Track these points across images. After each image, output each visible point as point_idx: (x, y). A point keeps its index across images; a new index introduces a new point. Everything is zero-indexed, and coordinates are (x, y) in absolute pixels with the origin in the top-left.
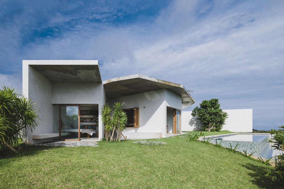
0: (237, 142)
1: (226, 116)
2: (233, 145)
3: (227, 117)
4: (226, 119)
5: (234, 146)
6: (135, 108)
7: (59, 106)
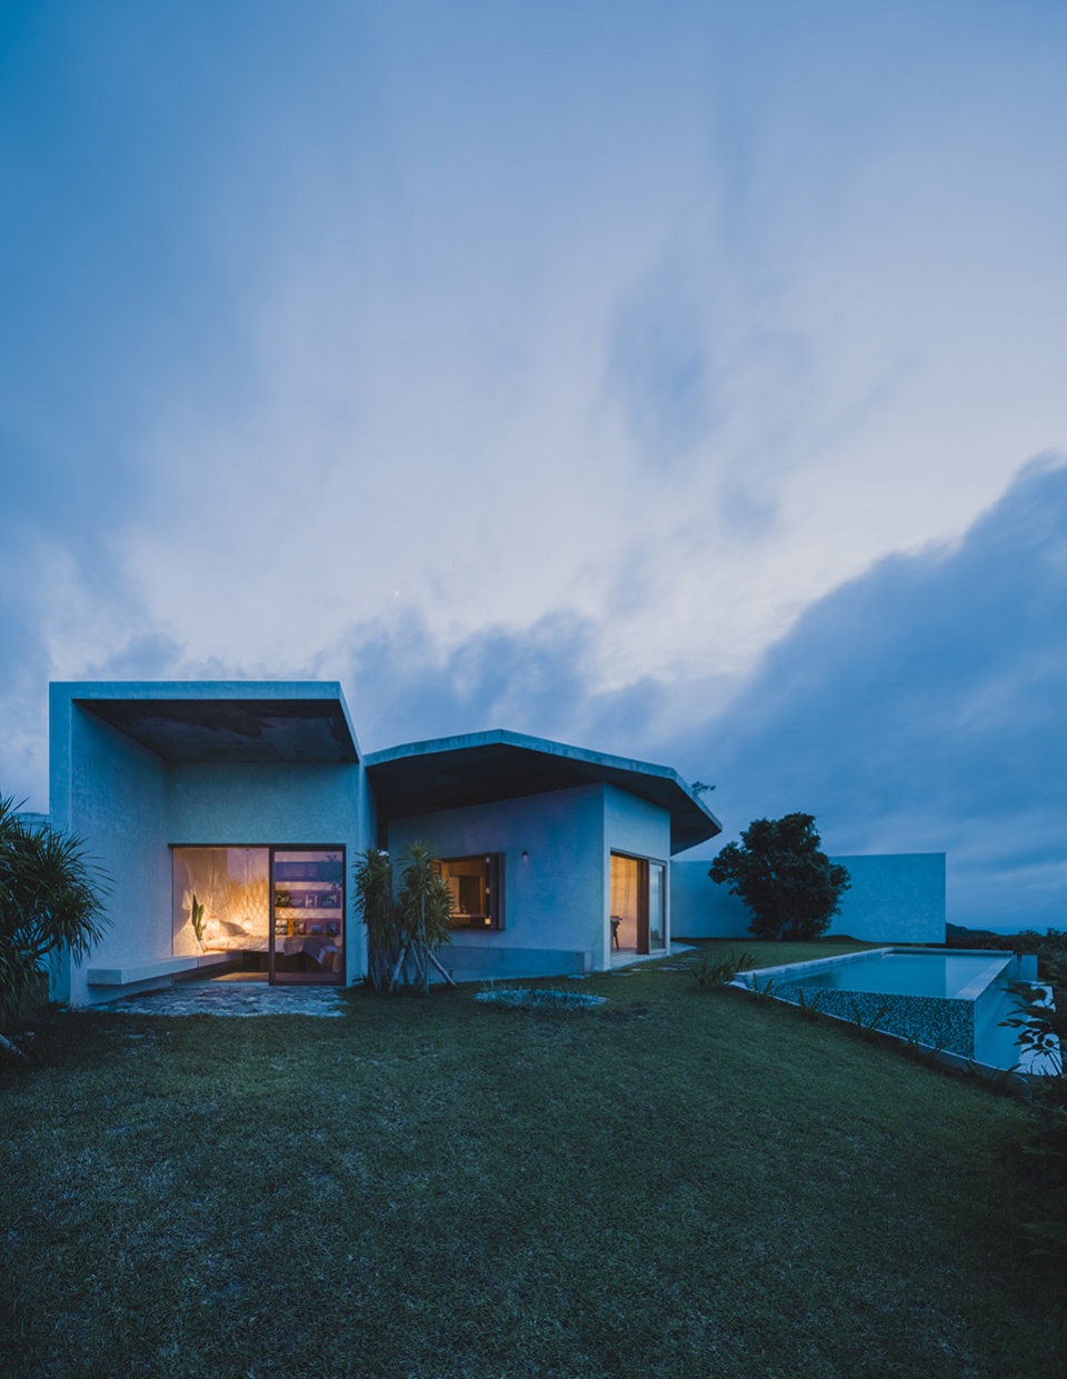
0: (884, 998)
1: (843, 880)
2: (867, 1008)
3: (847, 884)
4: (844, 891)
5: (871, 1013)
6: (488, 855)
7: (267, 850)
